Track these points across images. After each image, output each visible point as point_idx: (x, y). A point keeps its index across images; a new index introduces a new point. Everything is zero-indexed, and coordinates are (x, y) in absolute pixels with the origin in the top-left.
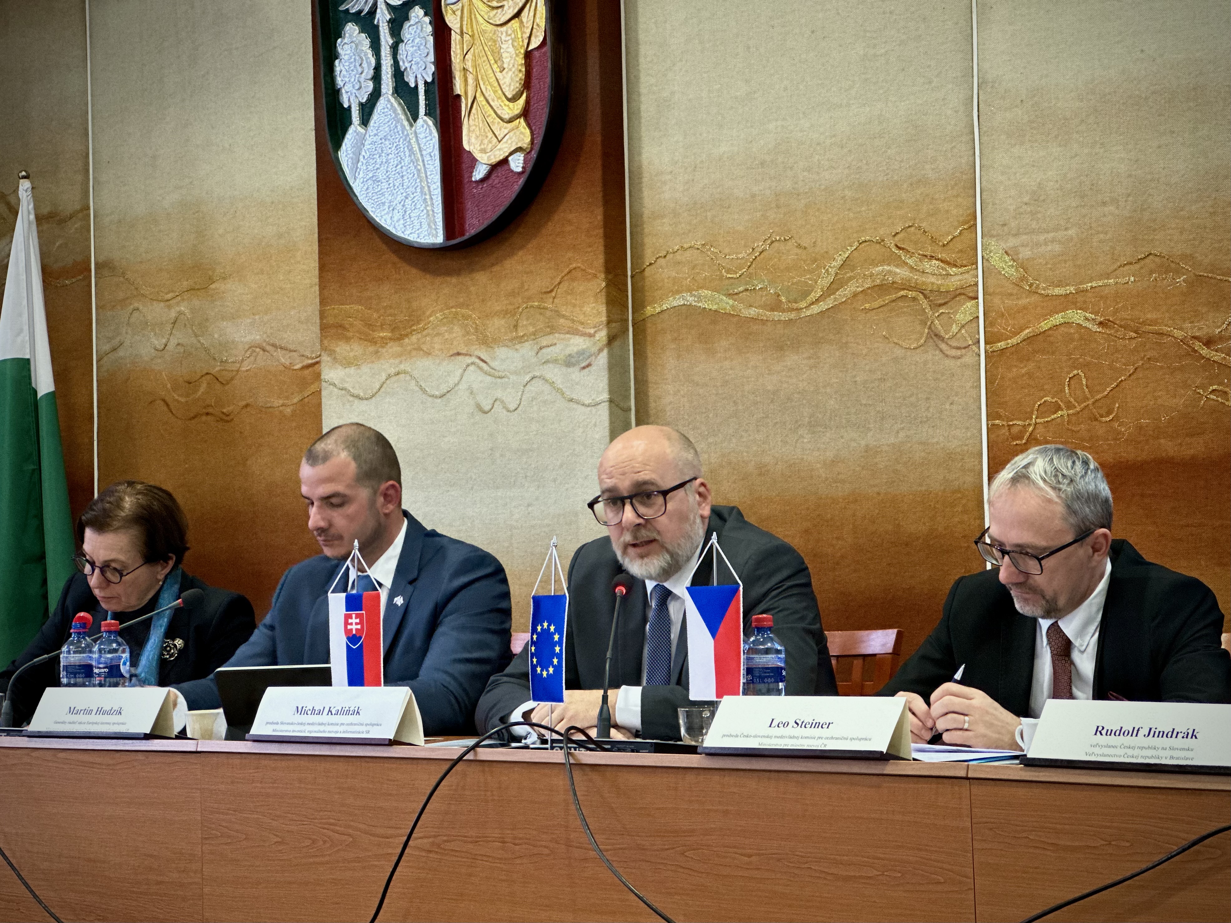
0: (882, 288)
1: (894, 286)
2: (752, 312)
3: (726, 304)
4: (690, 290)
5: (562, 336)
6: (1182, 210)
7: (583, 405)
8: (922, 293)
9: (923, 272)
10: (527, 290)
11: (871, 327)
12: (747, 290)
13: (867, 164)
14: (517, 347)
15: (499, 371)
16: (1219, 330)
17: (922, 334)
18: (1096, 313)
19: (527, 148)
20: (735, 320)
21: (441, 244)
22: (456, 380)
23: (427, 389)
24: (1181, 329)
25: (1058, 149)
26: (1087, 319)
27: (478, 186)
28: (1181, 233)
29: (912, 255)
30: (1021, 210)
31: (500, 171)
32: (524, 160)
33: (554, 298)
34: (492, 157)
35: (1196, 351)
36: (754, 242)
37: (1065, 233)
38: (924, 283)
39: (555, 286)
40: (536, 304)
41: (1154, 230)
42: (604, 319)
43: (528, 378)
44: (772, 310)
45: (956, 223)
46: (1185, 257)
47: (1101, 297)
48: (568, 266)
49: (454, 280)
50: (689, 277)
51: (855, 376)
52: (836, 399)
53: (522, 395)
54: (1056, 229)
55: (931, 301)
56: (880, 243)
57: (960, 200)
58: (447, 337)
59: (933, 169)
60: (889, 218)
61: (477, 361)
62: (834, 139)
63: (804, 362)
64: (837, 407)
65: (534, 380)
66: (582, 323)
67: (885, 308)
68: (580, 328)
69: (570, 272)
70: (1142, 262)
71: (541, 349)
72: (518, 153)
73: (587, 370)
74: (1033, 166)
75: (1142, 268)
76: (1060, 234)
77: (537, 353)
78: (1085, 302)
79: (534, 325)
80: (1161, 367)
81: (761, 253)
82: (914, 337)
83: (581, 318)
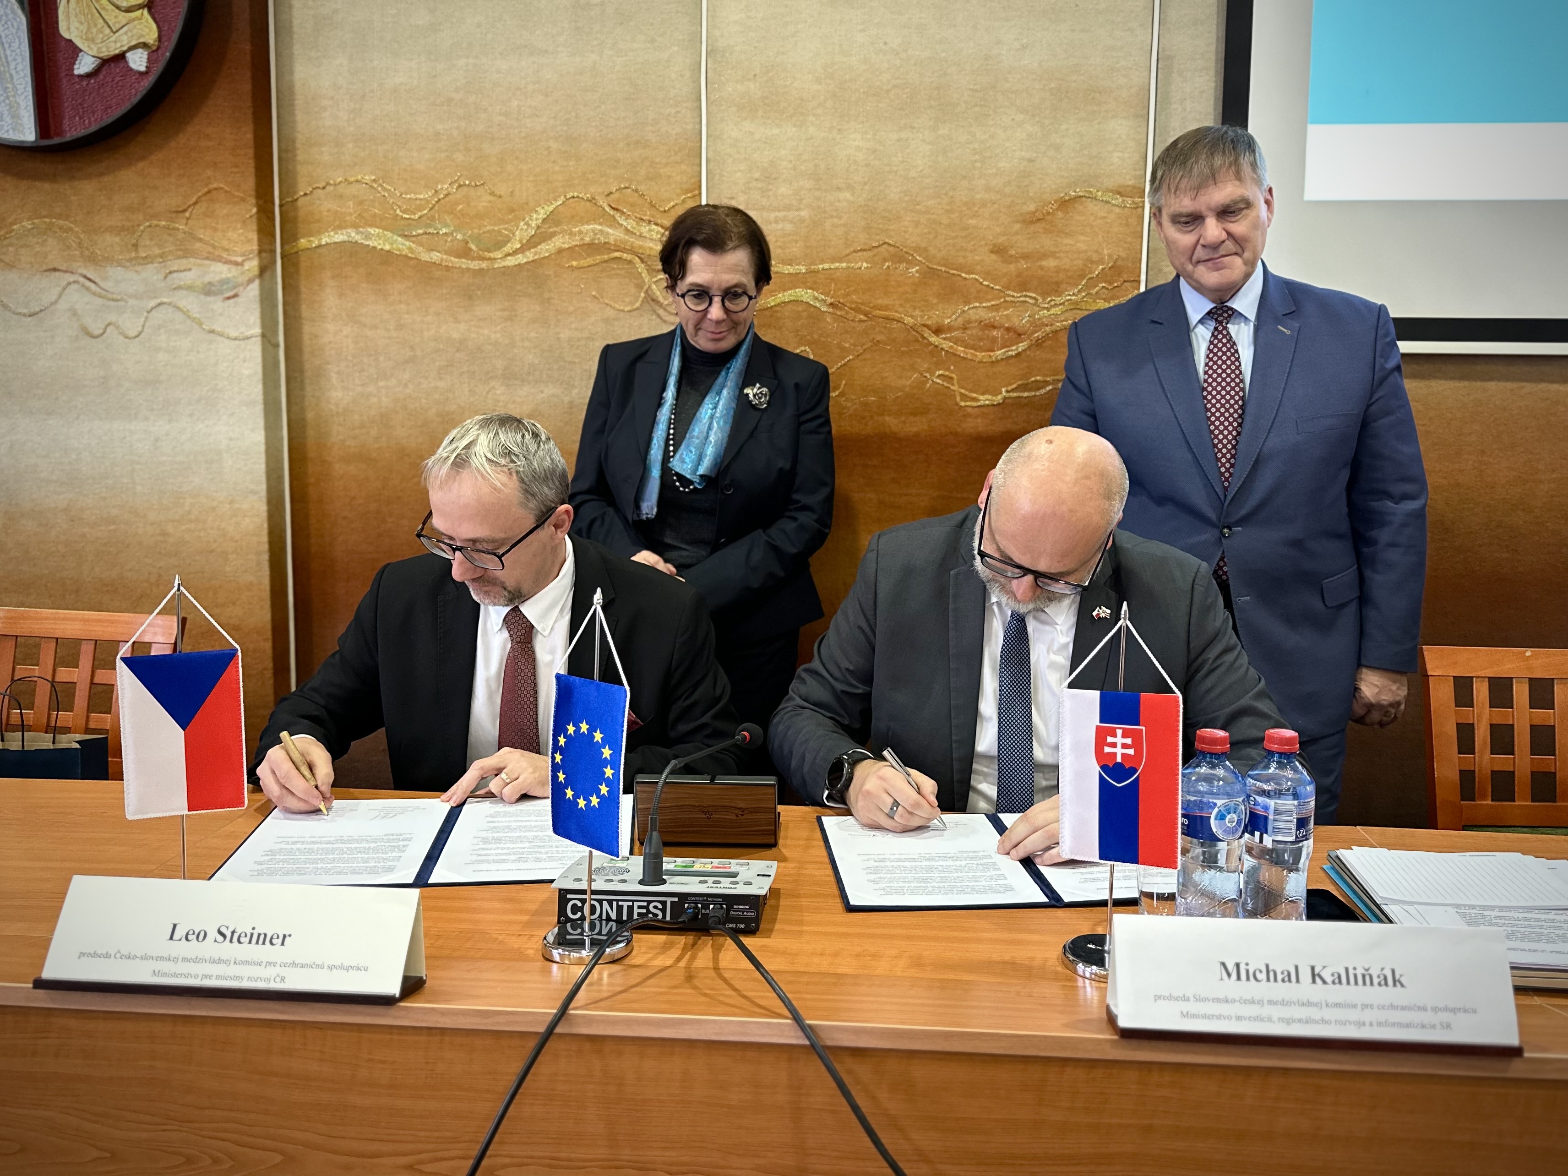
0: (592, 248)
1: (605, 247)
2: (436, 256)
3: (401, 245)
4: (355, 226)
5: (198, 261)
6: (918, 204)
7: (228, 338)
8: (639, 257)
9: (640, 236)
10: (150, 207)
11: (579, 285)
12: (426, 233)
13: (576, 117)
14: (138, 268)
15: (113, 293)
16: (949, 320)
17: (637, 298)
18: (827, 294)
19: (153, 45)
20: (412, 263)
21: (32, 142)
22: (53, 299)
23: (10, 305)
24: (912, 317)
25: (794, 129)
26: (816, 299)
27: (82, 81)
28: (917, 226)
29: (628, 217)
30: (751, 185)
31: (115, 69)
32: (148, 59)
33: (188, 219)
34: (104, 49)
35: (924, 338)
36: (437, 184)
37: (797, 213)
38: (641, 247)
39: (190, 206)
40: (163, 223)
41: (890, 220)
42: (255, 247)
43: (153, 303)
44: (459, 256)
45: (679, 191)
46: (917, 249)
47: (832, 280)
48: (207, 185)
49: (47, 186)
50: (355, 212)
51: (559, 333)
52: (535, 353)
53: (145, 322)
54: (788, 208)
55: (649, 266)
56: (590, 201)
57: (683, 167)
58: (37, 249)
59: (653, 132)
60: (602, 176)
61: (82, 280)
62: (537, 86)
63: (498, 314)
64: (537, 361)
65: (161, 307)
66: (227, 250)
67: (595, 268)
68: (225, 255)
69: (209, 192)
70: (876, 250)
71: (170, 273)
72: (140, 50)
73: (231, 301)
74: (766, 143)
75: (875, 255)
76: (791, 215)
77: (165, 278)
78: (815, 283)
79: (160, 246)
80: (890, 350)
81: (446, 195)
82: (627, 300)
83: (225, 243)
